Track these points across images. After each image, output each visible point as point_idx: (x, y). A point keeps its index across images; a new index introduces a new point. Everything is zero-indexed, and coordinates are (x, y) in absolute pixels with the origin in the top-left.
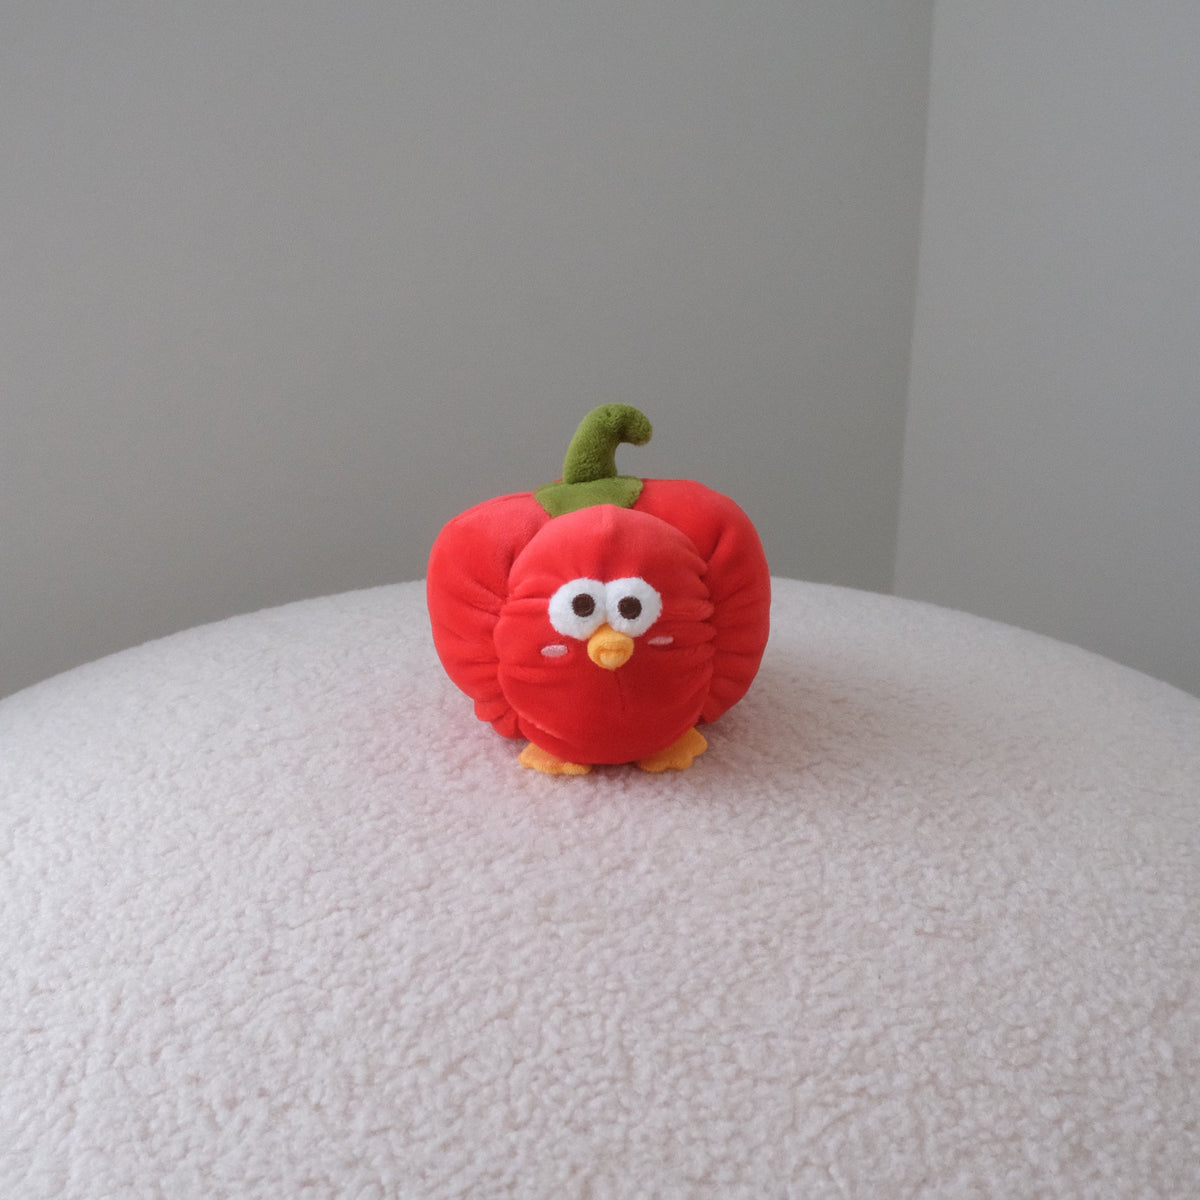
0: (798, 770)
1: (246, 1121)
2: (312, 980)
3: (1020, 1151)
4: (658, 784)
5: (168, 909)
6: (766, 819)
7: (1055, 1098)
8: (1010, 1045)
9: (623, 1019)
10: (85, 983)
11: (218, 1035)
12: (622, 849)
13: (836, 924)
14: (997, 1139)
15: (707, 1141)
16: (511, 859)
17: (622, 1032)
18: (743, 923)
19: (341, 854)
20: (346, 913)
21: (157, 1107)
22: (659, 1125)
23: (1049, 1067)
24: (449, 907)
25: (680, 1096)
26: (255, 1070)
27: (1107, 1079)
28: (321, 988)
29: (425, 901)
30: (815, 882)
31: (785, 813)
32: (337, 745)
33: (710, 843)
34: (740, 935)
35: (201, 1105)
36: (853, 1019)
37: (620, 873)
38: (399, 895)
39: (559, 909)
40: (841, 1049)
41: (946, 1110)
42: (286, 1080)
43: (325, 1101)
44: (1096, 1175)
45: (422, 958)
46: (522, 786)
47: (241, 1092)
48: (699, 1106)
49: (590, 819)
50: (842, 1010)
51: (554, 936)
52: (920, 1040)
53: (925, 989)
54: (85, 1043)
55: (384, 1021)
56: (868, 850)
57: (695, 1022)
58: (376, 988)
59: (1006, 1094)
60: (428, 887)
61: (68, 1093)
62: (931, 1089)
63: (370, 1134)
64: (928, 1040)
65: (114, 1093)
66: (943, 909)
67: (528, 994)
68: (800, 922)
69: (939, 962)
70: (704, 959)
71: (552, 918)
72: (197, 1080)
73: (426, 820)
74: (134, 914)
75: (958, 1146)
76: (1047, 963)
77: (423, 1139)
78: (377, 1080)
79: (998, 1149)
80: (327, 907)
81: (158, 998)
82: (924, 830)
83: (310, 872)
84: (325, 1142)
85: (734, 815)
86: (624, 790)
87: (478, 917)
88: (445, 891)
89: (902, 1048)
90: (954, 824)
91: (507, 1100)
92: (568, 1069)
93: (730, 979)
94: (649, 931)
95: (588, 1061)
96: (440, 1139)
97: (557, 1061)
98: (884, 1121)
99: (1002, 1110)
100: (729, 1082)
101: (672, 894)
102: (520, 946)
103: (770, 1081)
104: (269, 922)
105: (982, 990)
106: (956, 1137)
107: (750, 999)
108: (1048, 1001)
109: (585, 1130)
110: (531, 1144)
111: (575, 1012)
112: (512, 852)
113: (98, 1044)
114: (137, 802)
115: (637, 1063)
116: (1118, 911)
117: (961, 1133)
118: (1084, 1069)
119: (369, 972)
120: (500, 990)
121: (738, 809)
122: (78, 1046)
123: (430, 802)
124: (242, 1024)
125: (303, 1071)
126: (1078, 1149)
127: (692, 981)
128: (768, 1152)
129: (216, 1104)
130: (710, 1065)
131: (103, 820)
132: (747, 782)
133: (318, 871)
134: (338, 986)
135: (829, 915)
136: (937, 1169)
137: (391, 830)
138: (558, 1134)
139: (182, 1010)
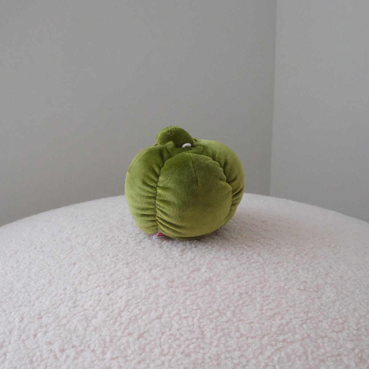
0: (252, 241)
1: (68, 356)
2: (91, 309)
3: (341, 360)
4: (207, 245)
5: (40, 288)
6: (244, 255)
7: (351, 342)
8: (334, 325)
9: (200, 318)
10: (11, 313)
11: (57, 328)
12: (196, 265)
13: (270, 287)
14: (333, 356)
15: (232, 358)
16: (158, 269)
17: (200, 323)
18: (239, 287)
19: (100, 269)
20: (102, 287)
21: (36, 353)
22: (215, 353)
23: (348, 332)
24: (138, 284)
25: (221, 343)
26: (71, 339)
28: (94, 311)
29: (129, 283)
31: (250, 253)
32: (97, 237)
33: (225, 263)
34: (238, 290)
36: (279, 317)
37: (196, 272)
38: (120, 281)
39: (175, 284)
40: (276, 326)
41: (314, 346)
42: (82, 342)
43: (96, 348)
45: (129, 300)
46: (161, 247)
47: (66, 347)
48: (228, 346)
49: (184, 256)
50: (275, 314)
51: (174, 292)
52: (303, 323)
53: (302, 307)
54: (10, 333)
55: (116, 321)
56: (279, 264)
57: (225, 319)
58: (113, 311)
59: (334, 341)
60: (130, 278)
61: (4, 349)
62: (308, 340)
63: (112, 359)
64: (306, 323)
65: (20, 348)
66: (306, 282)
67: (166, 311)
68: (258, 286)
69: (306, 299)
70: (226, 298)
71: (173, 287)
72: (50, 343)
73: (129, 258)
74: (28, 290)
75: (320, 358)
76: (343, 299)
77: (131, 360)
78: (114, 341)
79: (334, 359)
80: (96, 285)
81: (36, 316)
82: (297, 258)
83: (89, 275)
84: (96, 362)
85: (233, 254)
86: (196, 247)
87: (148, 287)
88: (136, 279)
89: (297, 326)
90: (306, 256)
91: (161, 346)
92: (181, 335)
93: (236, 305)
94: (207, 290)
95: (188, 333)
96: (137, 360)
97: (178, 332)
98: (293, 350)
99: (334, 345)
100: (238, 338)
101: (214, 279)
102: (163, 296)
103: (253, 338)
104: (75, 291)
105: (322, 307)
106: (319, 356)
108: (344, 310)
109: (189, 356)
110: (170, 361)
111: (183, 317)
112: (158, 267)
113: (15, 332)
114: (30, 256)
115: (205, 332)
116: (364, 283)
117: (320, 354)
118: (360, 332)
119: (110, 306)
120: (156, 310)
122: (8, 334)
123: (130, 252)
124: (66, 324)
125: (88, 339)
126: (361, 359)
127: (223, 306)
128: (254, 361)
129: (57, 350)
130: (231, 333)
131: (18, 262)
132: (237, 244)
133: (93, 274)
134: (100, 310)
135: (268, 284)
136: (313, 366)
137: (117, 261)
138: (179, 357)
139: (45, 320)
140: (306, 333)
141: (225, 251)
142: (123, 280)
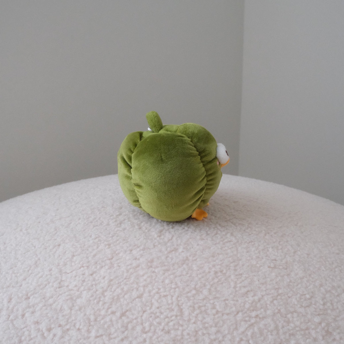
0: (226, 221)
1: (55, 335)
2: (75, 289)
3: (309, 333)
4: (183, 226)
5: (26, 270)
6: (218, 235)
7: (318, 317)
8: (302, 300)
9: (178, 297)
11: (44, 308)
12: (173, 245)
13: (243, 265)
14: (302, 330)
15: (209, 334)
16: (138, 249)
17: (179, 301)
19: (84, 250)
20: (86, 268)
21: (24, 332)
22: (193, 329)
23: (315, 307)
24: (119, 265)
25: (199, 320)
26: (57, 318)
27: (333, 310)
28: (78, 291)
29: (111, 263)
30: (235, 253)
31: (224, 233)
32: (80, 219)
33: (201, 242)
34: (213, 269)
35: (39, 331)
36: (252, 294)
37: (173, 252)
38: (103, 261)
39: (155, 264)
40: (249, 303)
41: (285, 321)
42: (68, 321)
43: (81, 327)
44: (334, 340)
45: (111, 280)
46: (140, 228)
47: (53, 326)
48: (205, 323)
49: (162, 237)
50: (248, 291)
51: (154, 272)
52: (274, 300)
53: (273, 284)
55: (100, 301)
56: (250, 243)
57: (201, 297)
58: (97, 290)
59: (303, 315)
60: (112, 259)
62: (279, 315)
63: (97, 337)
64: (276, 299)
65: (9, 328)
66: (275, 260)
67: (147, 290)
68: (232, 265)
69: (276, 276)
70: (203, 277)
71: (153, 267)
72: (38, 323)
73: (110, 239)
74: (15, 272)
75: (289, 332)
76: (310, 275)
77: (115, 338)
78: (98, 320)
79: (302, 332)
80: (79, 266)
81: (24, 297)
82: (267, 237)
83: (73, 256)
84: (82, 340)
85: (208, 234)
86: (172, 228)
87: (129, 267)
88: (118, 260)
90: (276, 235)
91: (142, 324)
92: (161, 313)
93: (211, 283)
94: (184, 269)
95: (168, 311)
96: (120, 338)
97: (158, 311)
98: (265, 325)
99: (302, 320)
100: (214, 315)
101: (191, 258)
103: (228, 314)
104: (60, 271)
105: (291, 284)
106: (289, 330)
107: (218, 289)
108: (311, 286)
109: (169, 333)
110: (151, 338)
111: (162, 295)
112: (138, 247)
113: (4, 313)
114: (16, 238)
115: (184, 310)
116: (329, 259)
117: (290, 328)
118: (326, 307)
119: (94, 286)
120: (137, 289)
121: (209, 232)
123: (111, 234)
124: (52, 304)
125: (73, 318)
126: (327, 332)
127: (199, 284)
128: (229, 337)
129: (44, 330)
130: (208, 310)
131: (5, 244)
132: (211, 225)
133: (76, 255)
134: (84, 290)
135: (241, 263)
136: (284, 340)
137: (99, 242)
138: (159, 334)
139: (32, 301)
140: (277, 308)
141: (200, 231)
142: (105, 260)
